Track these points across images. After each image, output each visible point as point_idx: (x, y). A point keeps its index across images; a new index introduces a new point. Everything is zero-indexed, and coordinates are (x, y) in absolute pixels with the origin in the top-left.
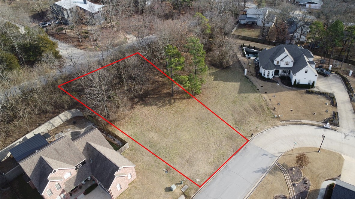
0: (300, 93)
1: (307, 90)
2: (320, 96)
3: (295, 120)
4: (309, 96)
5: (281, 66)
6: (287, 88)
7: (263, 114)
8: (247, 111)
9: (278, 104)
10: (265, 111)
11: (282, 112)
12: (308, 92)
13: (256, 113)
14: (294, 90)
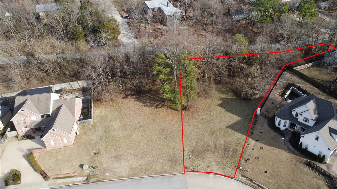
0: (297, 161)
1: (309, 161)
2: (321, 177)
3: (260, 184)
4: (306, 169)
5: (299, 120)
6: (289, 147)
7: (229, 158)
8: (215, 147)
9: (256, 158)
10: (235, 156)
11: (253, 168)
12: (309, 165)
13: (223, 154)
14: (294, 154)
